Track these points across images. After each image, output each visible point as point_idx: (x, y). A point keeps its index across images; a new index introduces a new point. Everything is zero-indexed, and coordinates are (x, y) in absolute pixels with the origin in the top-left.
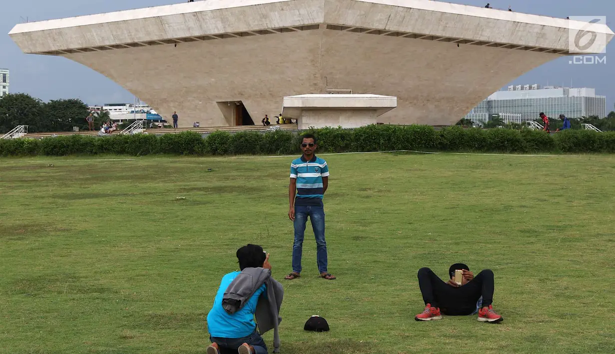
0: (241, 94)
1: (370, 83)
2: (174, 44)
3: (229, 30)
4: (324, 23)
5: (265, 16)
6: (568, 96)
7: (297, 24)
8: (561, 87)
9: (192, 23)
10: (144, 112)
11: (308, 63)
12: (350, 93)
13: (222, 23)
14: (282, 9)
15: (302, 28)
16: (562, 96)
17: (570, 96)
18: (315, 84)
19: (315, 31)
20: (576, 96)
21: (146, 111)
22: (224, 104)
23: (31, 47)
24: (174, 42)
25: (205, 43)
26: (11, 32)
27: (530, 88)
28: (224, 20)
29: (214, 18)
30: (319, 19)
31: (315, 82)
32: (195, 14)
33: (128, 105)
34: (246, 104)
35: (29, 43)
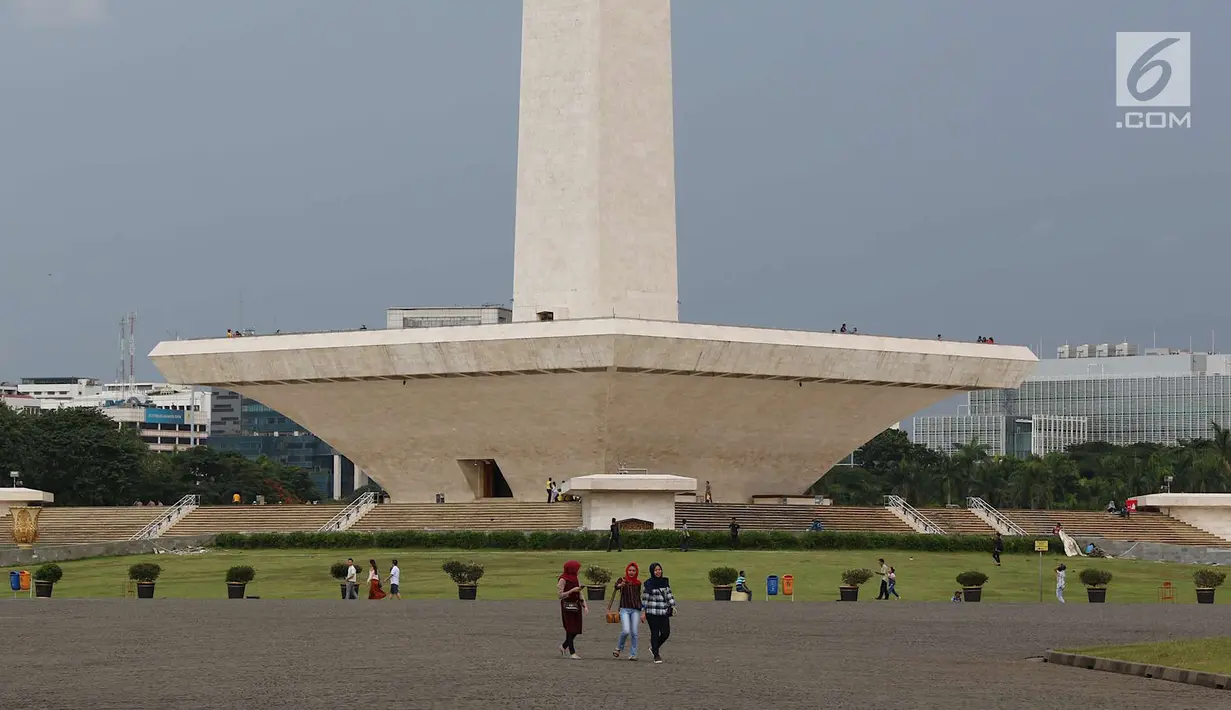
0: (494, 450)
1: (677, 438)
2: (402, 381)
3: (485, 369)
4: (614, 366)
5: (534, 354)
6: (1203, 374)
7: (579, 366)
8: (1186, 351)
9: (432, 356)
10: (140, 405)
11: (591, 414)
12: (644, 472)
13: (475, 359)
14: (559, 347)
15: (584, 370)
16: (1190, 374)
17: (1209, 373)
18: (600, 440)
19: (603, 373)
20: (1223, 373)
21: (143, 402)
22: (468, 462)
23: (183, 377)
24: (404, 379)
25: (448, 380)
26: (151, 354)
27: (1112, 353)
28: (477, 356)
29: (464, 351)
30: (608, 362)
31: (600, 438)
32: (438, 345)
33: (84, 382)
34: (503, 465)
35: (181, 370)
